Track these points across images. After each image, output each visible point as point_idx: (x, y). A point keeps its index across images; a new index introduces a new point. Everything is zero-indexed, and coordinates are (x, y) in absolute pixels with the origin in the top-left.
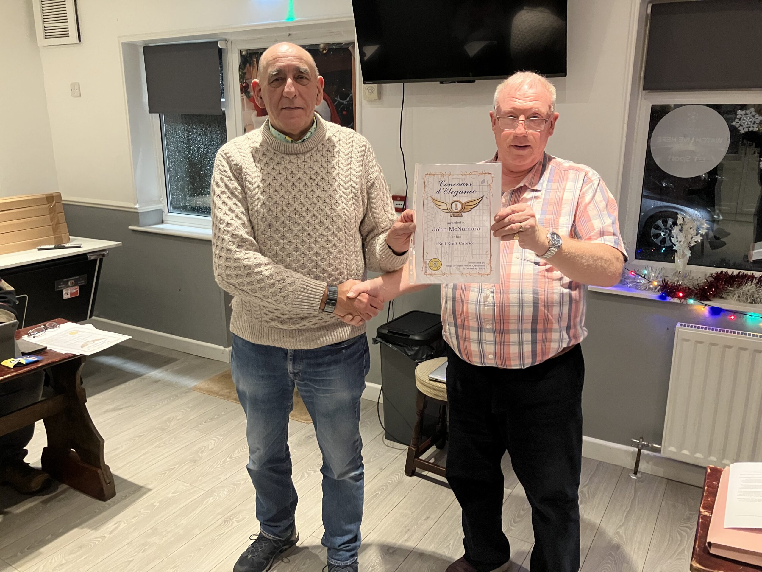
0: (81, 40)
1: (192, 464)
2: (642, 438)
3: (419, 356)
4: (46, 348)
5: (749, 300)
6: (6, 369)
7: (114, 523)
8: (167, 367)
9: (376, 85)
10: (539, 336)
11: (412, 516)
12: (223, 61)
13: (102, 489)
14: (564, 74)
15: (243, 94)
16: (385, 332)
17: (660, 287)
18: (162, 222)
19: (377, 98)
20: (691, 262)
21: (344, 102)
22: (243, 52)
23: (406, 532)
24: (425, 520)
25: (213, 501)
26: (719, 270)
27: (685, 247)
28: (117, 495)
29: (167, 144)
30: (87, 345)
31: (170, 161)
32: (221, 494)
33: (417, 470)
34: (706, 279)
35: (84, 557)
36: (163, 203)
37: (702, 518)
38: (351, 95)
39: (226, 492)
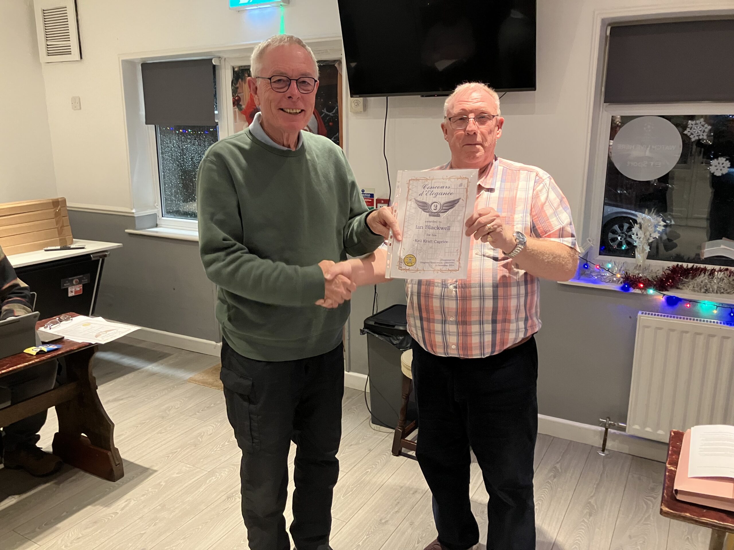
0: (83, 57)
1: (193, 448)
2: (609, 418)
3: (404, 345)
4: (63, 338)
5: (703, 290)
6: (29, 356)
7: (124, 501)
8: (160, 361)
9: (362, 98)
10: (499, 326)
11: (401, 490)
12: (217, 77)
13: (112, 470)
14: (533, 88)
15: (236, 107)
16: (372, 323)
17: (622, 279)
18: (157, 226)
19: (362, 110)
20: (650, 257)
21: (331, 114)
22: (235, 68)
23: (396, 505)
24: (413, 493)
25: (215, 480)
26: (675, 263)
27: (645, 243)
28: (125, 476)
29: (162, 153)
30: (100, 335)
31: (164, 169)
32: (222, 474)
33: (404, 450)
34: (664, 272)
35: (99, 531)
36: (158, 208)
37: (668, 472)
38: (337, 108)
39: (228, 472)
